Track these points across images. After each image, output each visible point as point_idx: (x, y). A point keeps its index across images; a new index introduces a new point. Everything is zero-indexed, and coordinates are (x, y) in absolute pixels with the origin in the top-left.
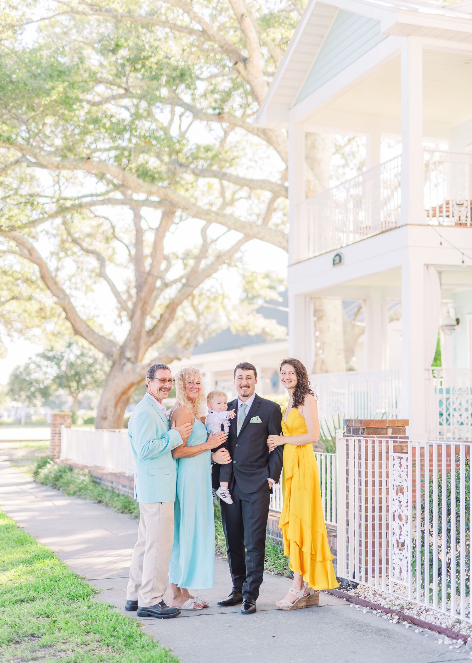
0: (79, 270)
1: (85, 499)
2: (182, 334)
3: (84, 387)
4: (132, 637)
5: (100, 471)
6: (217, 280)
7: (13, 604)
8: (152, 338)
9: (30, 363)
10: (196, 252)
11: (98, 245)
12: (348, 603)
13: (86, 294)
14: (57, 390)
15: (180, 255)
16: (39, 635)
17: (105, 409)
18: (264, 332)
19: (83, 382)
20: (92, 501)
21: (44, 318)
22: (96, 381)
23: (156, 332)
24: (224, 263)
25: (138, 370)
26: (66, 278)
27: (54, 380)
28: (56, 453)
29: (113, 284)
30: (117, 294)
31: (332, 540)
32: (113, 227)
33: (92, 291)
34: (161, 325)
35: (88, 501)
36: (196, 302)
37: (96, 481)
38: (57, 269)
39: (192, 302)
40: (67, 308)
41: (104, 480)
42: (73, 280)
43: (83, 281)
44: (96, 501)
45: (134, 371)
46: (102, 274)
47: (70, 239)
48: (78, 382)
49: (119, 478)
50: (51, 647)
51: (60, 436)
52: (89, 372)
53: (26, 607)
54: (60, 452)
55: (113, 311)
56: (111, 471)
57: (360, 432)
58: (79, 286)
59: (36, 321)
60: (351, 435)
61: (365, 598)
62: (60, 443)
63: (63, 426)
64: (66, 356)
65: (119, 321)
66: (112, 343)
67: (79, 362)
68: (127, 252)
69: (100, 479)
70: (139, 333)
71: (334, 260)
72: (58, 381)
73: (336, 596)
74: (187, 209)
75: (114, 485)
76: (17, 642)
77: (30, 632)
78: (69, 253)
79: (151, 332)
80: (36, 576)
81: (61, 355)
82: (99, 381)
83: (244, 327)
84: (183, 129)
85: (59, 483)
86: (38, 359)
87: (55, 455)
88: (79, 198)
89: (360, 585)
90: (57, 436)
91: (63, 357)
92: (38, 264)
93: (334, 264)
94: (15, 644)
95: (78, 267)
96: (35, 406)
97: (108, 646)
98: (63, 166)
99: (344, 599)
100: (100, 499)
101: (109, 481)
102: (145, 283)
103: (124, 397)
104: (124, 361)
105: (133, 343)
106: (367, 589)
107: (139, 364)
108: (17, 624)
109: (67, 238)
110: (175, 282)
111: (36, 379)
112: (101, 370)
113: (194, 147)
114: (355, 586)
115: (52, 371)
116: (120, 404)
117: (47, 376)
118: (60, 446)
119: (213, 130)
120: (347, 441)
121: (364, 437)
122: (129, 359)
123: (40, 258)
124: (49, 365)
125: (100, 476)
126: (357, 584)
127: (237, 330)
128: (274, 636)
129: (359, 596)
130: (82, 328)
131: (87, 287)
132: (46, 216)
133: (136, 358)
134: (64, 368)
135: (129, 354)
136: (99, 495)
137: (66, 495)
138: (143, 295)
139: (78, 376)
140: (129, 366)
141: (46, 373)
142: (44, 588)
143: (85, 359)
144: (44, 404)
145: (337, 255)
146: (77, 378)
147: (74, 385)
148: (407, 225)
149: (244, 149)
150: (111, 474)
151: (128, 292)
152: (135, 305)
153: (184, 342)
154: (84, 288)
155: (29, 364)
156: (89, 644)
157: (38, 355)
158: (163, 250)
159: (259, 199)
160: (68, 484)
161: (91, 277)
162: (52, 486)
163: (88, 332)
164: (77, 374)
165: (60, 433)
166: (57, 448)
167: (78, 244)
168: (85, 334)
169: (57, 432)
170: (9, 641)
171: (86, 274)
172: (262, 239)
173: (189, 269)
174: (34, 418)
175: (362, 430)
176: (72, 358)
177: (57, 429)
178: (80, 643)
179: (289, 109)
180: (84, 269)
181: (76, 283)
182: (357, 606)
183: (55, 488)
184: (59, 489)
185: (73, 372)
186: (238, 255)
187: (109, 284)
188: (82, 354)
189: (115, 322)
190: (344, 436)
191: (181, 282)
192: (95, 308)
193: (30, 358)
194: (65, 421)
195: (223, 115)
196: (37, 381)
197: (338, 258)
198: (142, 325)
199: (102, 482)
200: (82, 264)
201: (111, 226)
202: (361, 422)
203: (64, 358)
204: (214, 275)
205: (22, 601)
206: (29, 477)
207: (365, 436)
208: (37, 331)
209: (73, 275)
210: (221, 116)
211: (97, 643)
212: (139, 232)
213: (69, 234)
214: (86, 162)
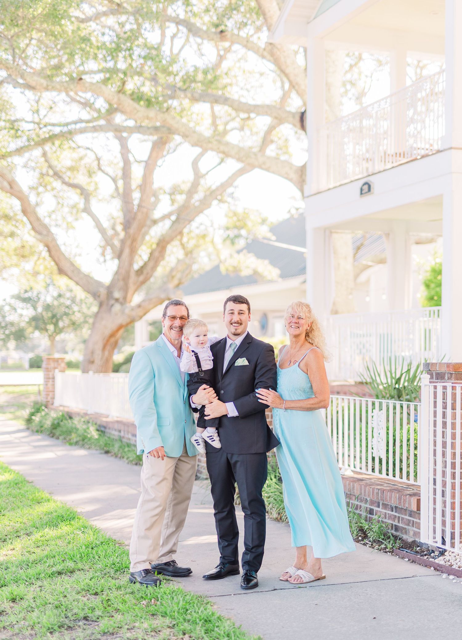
0: (60, 206)
1: (89, 448)
2: (174, 273)
3: (61, 331)
4: (210, 621)
5: (104, 419)
6: (207, 216)
7: (49, 576)
8: (141, 278)
9: (4, 304)
10: (186, 187)
11: (81, 179)
12: (438, 573)
13: (67, 232)
14: (33, 333)
15: (168, 190)
16: (94, 619)
17: (93, 353)
18: (256, 272)
19: (61, 324)
20: (98, 452)
21: (23, 256)
22: (74, 324)
23: (145, 272)
24: (217, 199)
25: (127, 311)
26: (46, 214)
27: (29, 323)
28: (49, 399)
29: (98, 219)
30: (102, 231)
31: (407, 500)
32: (98, 159)
33: (73, 228)
34: (151, 264)
35: (94, 452)
36: (185, 240)
37: (102, 429)
38: (37, 204)
39: (181, 240)
40: (51, 245)
41: (109, 428)
42: (53, 216)
43: (64, 218)
44: (103, 452)
45: (123, 312)
46: (87, 210)
47: (51, 172)
48: (56, 325)
49: (128, 426)
50: (113, 634)
51: (54, 381)
52: (66, 314)
53: (66, 582)
54: (54, 398)
55: (95, 249)
56: (116, 419)
57: (446, 378)
58: (60, 222)
59: (15, 259)
60: (434, 380)
61: (459, 567)
62: (54, 388)
63: (57, 371)
64: (42, 298)
65: (102, 259)
66: (99, 284)
67: (56, 303)
68: (113, 186)
69: (105, 428)
70: (128, 273)
71: (361, 190)
72: (33, 323)
73: (420, 565)
74: (187, 137)
75: (122, 434)
76: (69, 628)
77: (82, 615)
78: (49, 188)
79: (140, 271)
80: (67, 541)
81: (37, 296)
82: (77, 324)
83: (235, 267)
84: (175, 51)
85: (57, 432)
86: (13, 301)
87: (49, 402)
88: (67, 124)
89: (447, 552)
90: (51, 381)
91: (39, 299)
92: (19, 198)
93: (361, 194)
94: (67, 629)
95: (59, 203)
96: (8, 349)
97: (184, 634)
98: (53, 87)
99: (432, 568)
100: (107, 449)
101: (116, 430)
102: (134, 219)
103: (113, 340)
104: (112, 302)
105: (121, 283)
106: (457, 557)
107: (128, 305)
108: (63, 604)
109: (47, 171)
110: (164, 218)
111: (10, 321)
112: (79, 312)
113: (192, 69)
114: (442, 553)
115: (28, 312)
116: (108, 348)
117: (22, 318)
118: (54, 391)
119: (205, 55)
120: (435, 387)
121: (452, 383)
122: (117, 300)
123: (21, 191)
124: (25, 307)
125: (105, 424)
126: (445, 551)
127: (227, 270)
128: (375, 618)
129: (451, 565)
130: (66, 266)
131: (67, 224)
132: (32, 143)
133: (125, 298)
134: (40, 310)
135: (117, 295)
136: (106, 445)
137: (68, 444)
138: (132, 231)
139: (55, 319)
140: (117, 307)
141: (21, 315)
142: (81, 557)
143: (62, 300)
144: (17, 348)
145: (366, 183)
146: (54, 320)
147: (51, 327)
148: (451, 148)
149: (235, 76)
150: (118, 422)
151: (113, 229)
152: (123, 242)
153: (176, 282)
154: (64, 226)
155: (3, 306)
156: (159, 631)
157: (13, 297)
158: (153, 183)
159: (251, 131)
160: (69, 432)
161: (72, 213)
162: (49, 435)
163: (73, 271)
164: (54, 316)
165: (54, 378)
166: (51, 394)
167: (60, 177)
168: (70, 273)
169: (51, 376)
170: (59, 627)
171: (66, 210)
172: (267, 170)
173: (176, 206)
174: (10, 362)
175: (449, 375)
176: (49, 300)
177: (51, 374)
178: (150, 630)
179: (308, 23)
180: (65, 204)
181: (56, 220)
182: (451, 577)
183: (53, 437)
184: (58, 438)
185: (50, 314)
186: (230, 190)
187: (94, 220)
188: (60, 296)
189: (98, 260)
190: (430, 382)
191: (169, 218)
192: (77, 247)
193: (5, 300)
194: (59, 365)
195: (226, 33)
196: (12, 324)
197: (366, 187)
198: (131, 264)
199: (107, 430)
200: (63, 199)
201: (95, 158)
202: (448, 365)
203: (41, 299)
204: (206, 212)
205: (60, 573)
206: (21, 424)
207: (453, 381)
208: (15, 271)
209: (53, 211)
210: (223, 34)
211: (169, 630)
212: (127, 164)
213: (50, 167)
214: (78, 83)
